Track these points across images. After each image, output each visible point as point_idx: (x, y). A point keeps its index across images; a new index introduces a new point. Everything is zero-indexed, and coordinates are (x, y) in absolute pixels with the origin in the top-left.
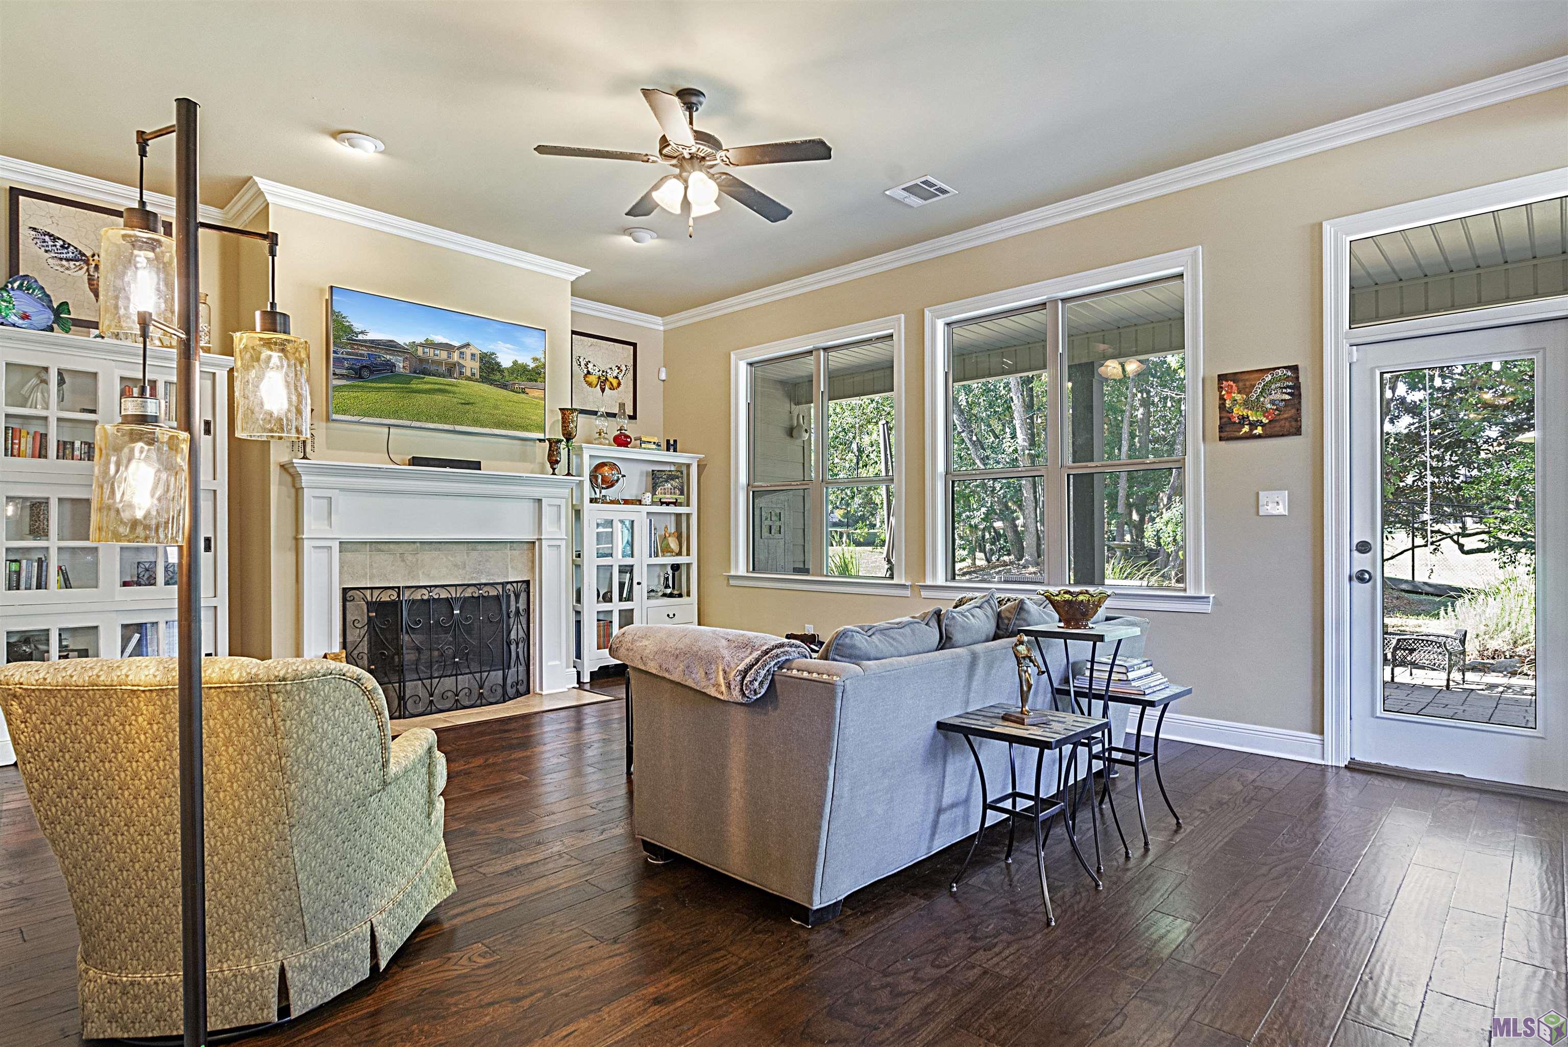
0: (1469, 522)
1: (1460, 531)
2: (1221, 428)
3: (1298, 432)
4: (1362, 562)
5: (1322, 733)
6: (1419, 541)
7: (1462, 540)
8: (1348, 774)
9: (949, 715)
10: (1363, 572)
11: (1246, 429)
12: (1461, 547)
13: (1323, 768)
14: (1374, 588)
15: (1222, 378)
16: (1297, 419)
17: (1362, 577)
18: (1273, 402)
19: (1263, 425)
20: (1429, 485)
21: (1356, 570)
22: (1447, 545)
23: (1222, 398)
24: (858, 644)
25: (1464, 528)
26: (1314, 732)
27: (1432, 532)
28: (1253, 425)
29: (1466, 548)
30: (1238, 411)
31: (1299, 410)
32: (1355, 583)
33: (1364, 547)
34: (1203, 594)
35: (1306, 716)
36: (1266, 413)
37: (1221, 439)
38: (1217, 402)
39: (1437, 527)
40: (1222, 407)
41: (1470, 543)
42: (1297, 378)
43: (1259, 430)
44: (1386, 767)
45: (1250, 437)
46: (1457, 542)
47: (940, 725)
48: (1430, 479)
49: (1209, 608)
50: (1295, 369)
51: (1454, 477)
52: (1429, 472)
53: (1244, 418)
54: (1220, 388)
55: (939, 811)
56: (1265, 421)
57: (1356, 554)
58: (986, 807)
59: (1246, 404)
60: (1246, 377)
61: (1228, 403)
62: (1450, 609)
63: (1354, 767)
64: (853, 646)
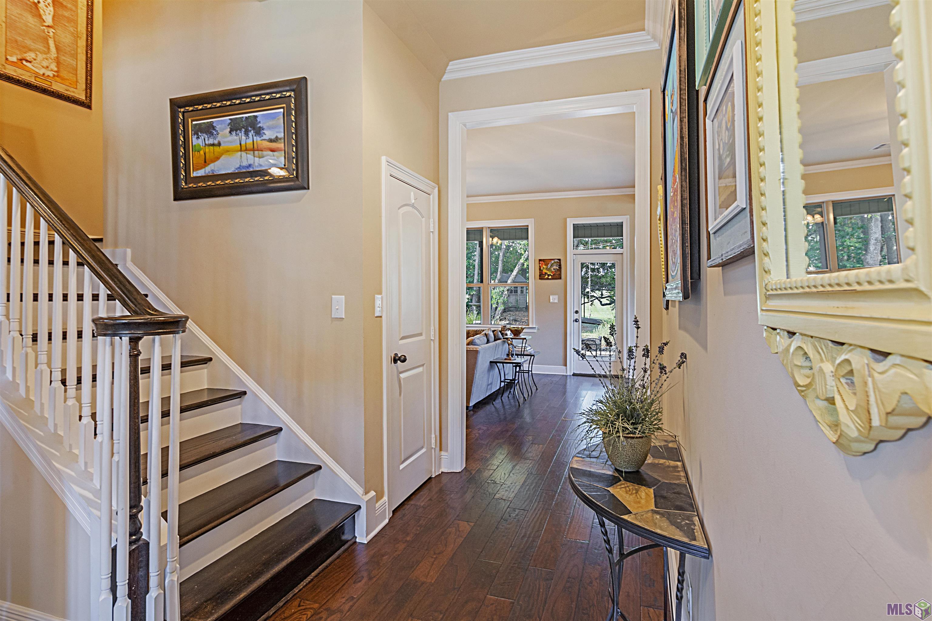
0: (604, 292)
1: (601, 296)
2: (540, 276)
3: (560, 278)
4: (576, 316)
5: (566, 366)
6: (586, 300)
7: (601, 300)
8: (572, 376)
9: (492, 360)
10: (577, 319)
11: (547, 276)
12: (601, 302)
13: (566, 376)
14: (579, 324)
15: (540, 260)
16: (560, 275)
17: (576, 321)
18: (554, 269)
19: (551, 276)
20: (590, 276)
21: (575, 319)
22: (596, 302)
23: (540, 267)
24: (477, 342)
25: (602, 295)
26: (564, 366)
27: (591, 296)
28: (549, 275)
29: (603, 303)
30: (545, 271)
31: (561, 272)
32: (575, 322)
33: (577, 312)
34: (534, 326)
35: (561, 361)
36: (552, 272)
37: (540, 279)
38: (538, 268)
39: (593, 294)
40: (540, 269)
41: (604, 301)
42: (560, 263)
43: (550, 277)
44: (582, 374)
45: (548, 279)
46: (599, 301)
47: (491, 362)
48: (590, 273)
49: (535, 331)
50: (560, 260)
51: (598, 272)
52: (590, 270)
53: (546, 273)
54: (540, 263)
55: (488, 385)
56: (552, 274)
57: (575, 314)
58: (501, 382)
59: (547, 269)
60: (547, 261)
61: (542, 268)
62: (596, 330)
63: (574, 375)
64: (475, 342)
